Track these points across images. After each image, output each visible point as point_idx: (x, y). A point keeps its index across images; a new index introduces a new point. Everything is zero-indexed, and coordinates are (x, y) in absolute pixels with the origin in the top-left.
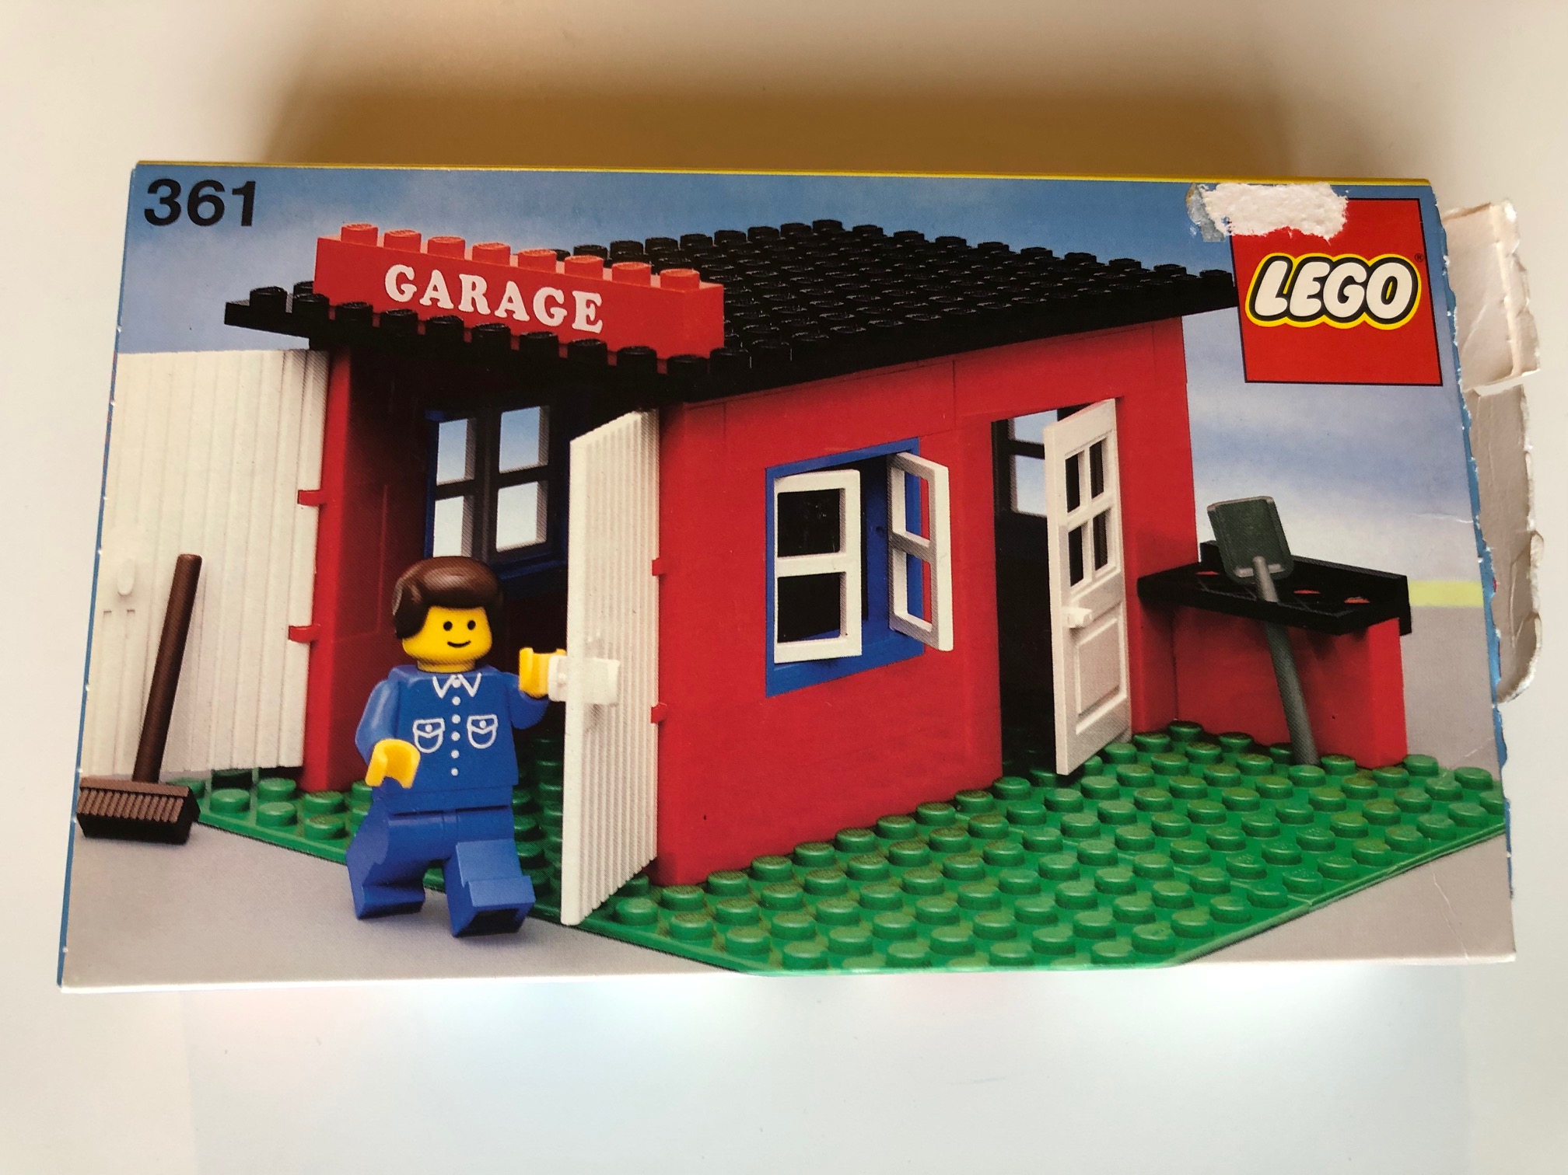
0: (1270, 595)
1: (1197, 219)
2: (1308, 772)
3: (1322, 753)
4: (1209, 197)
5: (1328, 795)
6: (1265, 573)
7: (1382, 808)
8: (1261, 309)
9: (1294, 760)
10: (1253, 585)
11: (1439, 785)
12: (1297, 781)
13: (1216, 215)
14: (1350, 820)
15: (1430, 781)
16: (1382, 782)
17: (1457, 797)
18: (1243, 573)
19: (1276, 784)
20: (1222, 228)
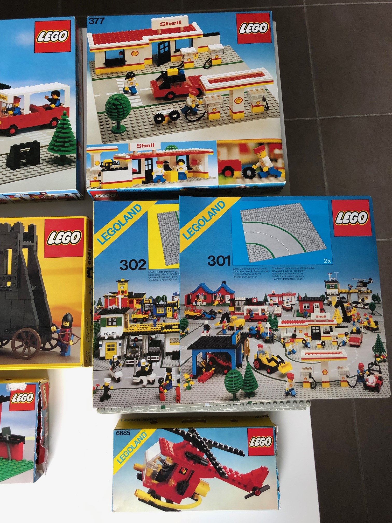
0: (8, 439)
1: (7, 388)
2: (10, 461)
3: (12, 459)
4: (9, 385)
5: (12, 464)
6: (7, 437)
7: (19, 466)
8: (13, 401)
9: (8, 460)
10: (6, 438)
11: (26, 463)
12: (8, 463)
13: (9, 388)
14: (15, 467)
15: (25, 462)
16: (19, 462)
17: (28, 464)
18: (5, 437)
19: (6, 463)
20: (10, 390)
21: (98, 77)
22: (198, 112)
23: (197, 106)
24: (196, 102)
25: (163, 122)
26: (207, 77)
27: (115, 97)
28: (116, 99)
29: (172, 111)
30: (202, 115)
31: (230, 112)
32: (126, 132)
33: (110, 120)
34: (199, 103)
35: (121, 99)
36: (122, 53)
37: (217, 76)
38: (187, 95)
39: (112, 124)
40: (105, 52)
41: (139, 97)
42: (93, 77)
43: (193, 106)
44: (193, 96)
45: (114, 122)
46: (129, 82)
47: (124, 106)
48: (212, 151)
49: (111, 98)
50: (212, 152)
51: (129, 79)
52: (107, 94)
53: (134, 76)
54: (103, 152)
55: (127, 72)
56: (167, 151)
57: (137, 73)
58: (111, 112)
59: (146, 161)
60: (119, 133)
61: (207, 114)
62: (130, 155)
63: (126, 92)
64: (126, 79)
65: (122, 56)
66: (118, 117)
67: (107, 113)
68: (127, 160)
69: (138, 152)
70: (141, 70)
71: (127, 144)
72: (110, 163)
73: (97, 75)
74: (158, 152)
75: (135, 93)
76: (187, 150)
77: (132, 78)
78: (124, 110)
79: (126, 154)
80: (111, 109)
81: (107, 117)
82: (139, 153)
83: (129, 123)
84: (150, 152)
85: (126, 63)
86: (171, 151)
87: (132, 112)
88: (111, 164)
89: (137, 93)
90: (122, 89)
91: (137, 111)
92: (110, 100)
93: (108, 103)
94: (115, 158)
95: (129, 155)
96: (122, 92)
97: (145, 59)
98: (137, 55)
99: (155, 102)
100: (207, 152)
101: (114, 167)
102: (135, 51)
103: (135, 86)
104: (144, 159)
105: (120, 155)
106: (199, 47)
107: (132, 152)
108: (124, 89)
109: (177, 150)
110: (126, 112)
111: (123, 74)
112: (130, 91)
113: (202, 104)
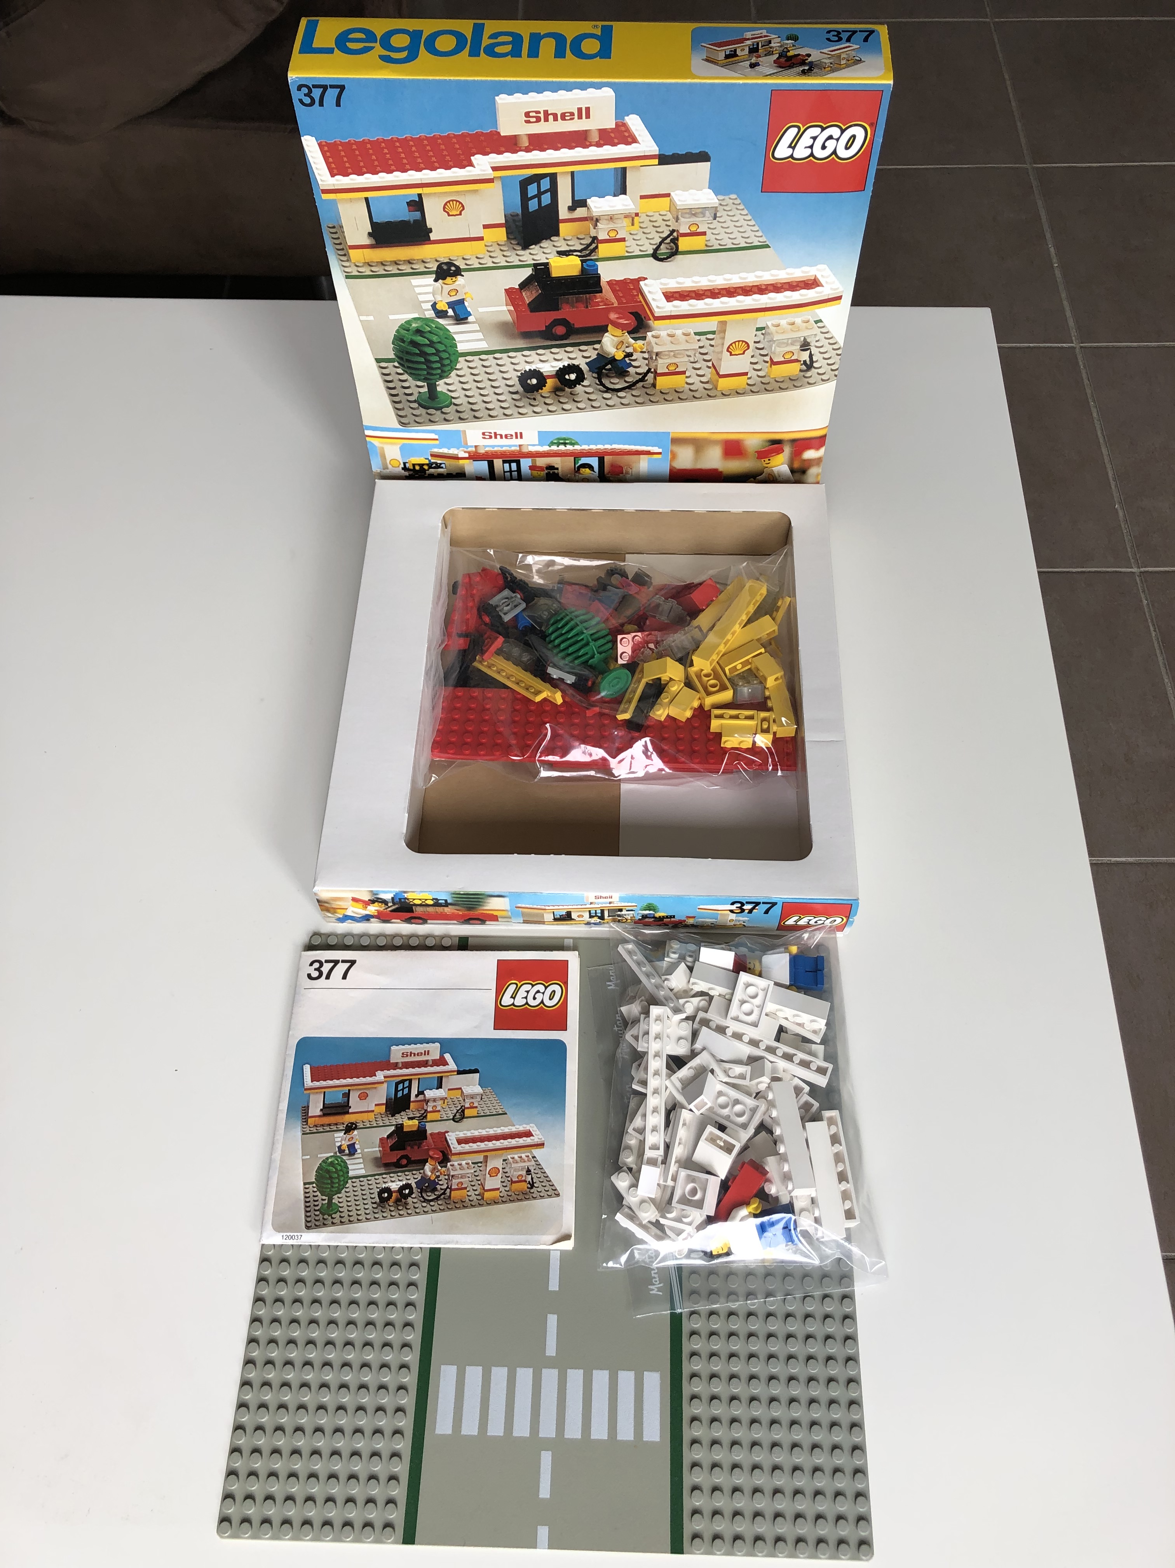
21: (360, 269)
22: (631, 370)
23: (629, 355)
24: (627, 347)
25: (542, 389)
26: (661, 284)
27: (414, 325)
28: (418, 332)
29: (564, 366)
30: (641, 377)
31: (711, 373)
32: (453, 408)
33: (410, 378)
34: (635, 350)
35: (430, 332)
36: (417, 205)
37: (688, 283)
38: (603, 330)
39: (417, 388)
40: (367, 199)
41: (476, 327)
42: (347, 270)
43: (619, 356)
44: (619, 332)
45: (420, 383)
46: (447, 288)
47: (441, 347)
48: (660, 450)
49: (401, 326)
50: (660, 453)
51: (445, 281)
52: (391, 317)
53: (458, 272)
54: (404, 445)
55: (437, 261)
56: (554, 448)
57: (466, 264)
58: (408, 361)
59: (507, 466)
60: (437, 409)
61: (652, 375)
62: (469, 453)
63: (442, 314)
64: (436, 280)
65: (417, 215)
66: (428, 373)
67: (399, 363)
68: (461, 462)
69: (485, 446)
70: (477, 258)
71: (458, 432)
72: (423, 465)
73: (357, 266)
74: (532, 449)
75: (467, 318)
76: (601, 447)
77: (454, 279)
78: (441, 359)
79: (458, 449)
80: (408, 353)
81: (400, 371)
82: (487, 449)
83: (457, 386)
84: (513, 448)
85: (433, 236)
86: (562, 447)
87: (462, 363)
88: (426, 467)
89: (470, 319)
90: (429, 306)
91: (476, 361)
92: (403, 332)
93: (399, 339)
94: (432, 455)
95: (465, 452)
96: (431, 314)
97: (486, 227)
98: (460, 214)
99: (521, 344)
100: (648, 453)
101: (432, 471)
102: (453, 201)
103: (464, 299)
104: (501, 461)
105: (445, 451)
106: (642, 197)
107: (471, 446)
108: (434, 306)
109: (577, 447)
110: (447, 362)
111: (427, 265)
112: (451, 312)
113: (642, 352)
